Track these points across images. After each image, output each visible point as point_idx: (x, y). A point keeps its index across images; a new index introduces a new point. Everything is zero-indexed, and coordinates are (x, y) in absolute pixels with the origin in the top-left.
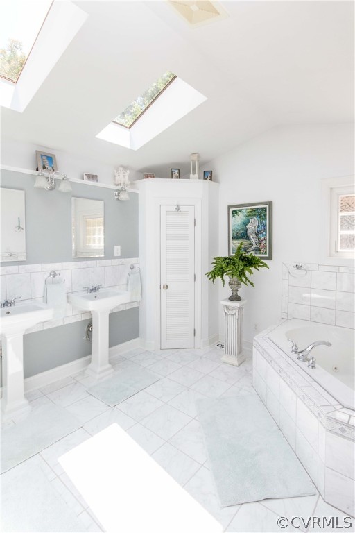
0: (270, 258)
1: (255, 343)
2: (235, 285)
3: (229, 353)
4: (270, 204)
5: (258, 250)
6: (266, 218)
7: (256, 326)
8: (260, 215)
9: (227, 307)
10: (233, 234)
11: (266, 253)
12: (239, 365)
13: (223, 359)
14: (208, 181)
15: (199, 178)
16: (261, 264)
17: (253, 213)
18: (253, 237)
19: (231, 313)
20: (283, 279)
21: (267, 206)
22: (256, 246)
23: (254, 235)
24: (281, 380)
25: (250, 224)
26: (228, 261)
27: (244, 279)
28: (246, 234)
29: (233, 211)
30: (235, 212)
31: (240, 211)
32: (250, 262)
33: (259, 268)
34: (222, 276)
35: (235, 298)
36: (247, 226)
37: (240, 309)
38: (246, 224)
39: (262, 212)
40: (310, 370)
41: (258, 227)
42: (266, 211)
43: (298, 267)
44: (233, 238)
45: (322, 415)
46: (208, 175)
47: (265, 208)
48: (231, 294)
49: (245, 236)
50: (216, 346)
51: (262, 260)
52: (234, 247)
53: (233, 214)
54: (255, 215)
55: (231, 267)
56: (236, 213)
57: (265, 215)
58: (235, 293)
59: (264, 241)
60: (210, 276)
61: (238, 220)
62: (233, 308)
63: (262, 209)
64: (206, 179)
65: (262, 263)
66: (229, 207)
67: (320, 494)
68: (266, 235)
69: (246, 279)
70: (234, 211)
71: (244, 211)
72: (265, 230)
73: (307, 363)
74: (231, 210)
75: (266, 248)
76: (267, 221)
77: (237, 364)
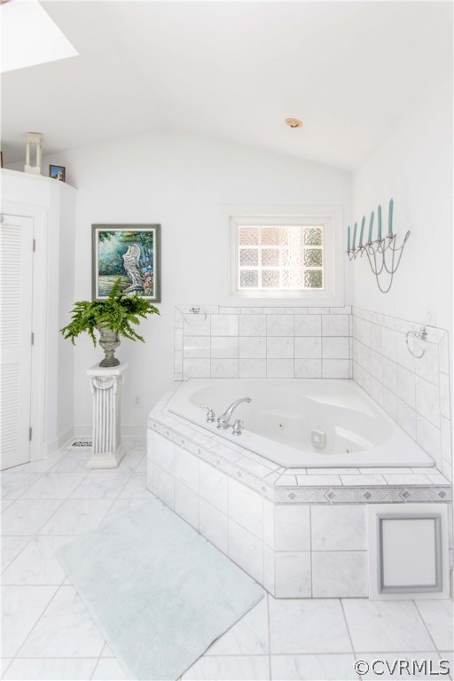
0: (158, 300)
1: (150, 424)
2: (109, 344)
3: (101, 451)
4: (158, 227)
5: (141, 289)
6: (152, 247)
7: (138, 399)
8: (143, 242)
9: (96, 378)
10: (100, 267)
11: (152, 294)
12: (118, 465)
13: (90, 464)
14: (57, 180)
15: (42, 173)
16: (149, 309)
17: (134, 238)
18: (133, 273)
19: (105, 386)
20: (175, 328)
21: (154, 230)
22: (137, 284)
23: (135, 269)
24: (201, 462)
25: (128, 253)
26: (102, 308)
27: (128, 333)
28: (123, 267)
29: (100, 233)
30: (103, 235)
31: (113, 233)
32: (133, 307)
33: (147, 314)
34: (91, 331)
35: (110, 362)
36: (124, 256)
37: (119, 378)
38: (122, 252)
39: (146, 238)
40: (235, 438)
41: (141, 257)
42: (152, 236)
43: (194, 311)
44: (101, 274)
45: (267, 488)
46: (58, 172)
47: (151, 233)
48: (104, 358)
49: (120, 270)
50: (70, 447)
51: (151, 304)
52: (102, 286)
53: (100, 237)
54: (135, 241)
55: (107, 316)
56: (106, 236)
57: (151, 242)
58: (110, 355)
59: (149, 278)
60: (67, 332)
61: (109, 247)
62: (109, 379)
63: (147, 233)
64: (55, 177)
65: (152, 307)
66: (94, 227)
67: (268, 592)
68: (152, 269)
69: (132, 332)
70: (102, 232)
71: (119, 234)
72: (150, 263)
73: (230, 430)
74: (97, 230)
75: (152, 287)
76: (154, 251)
77: (116, 464)
